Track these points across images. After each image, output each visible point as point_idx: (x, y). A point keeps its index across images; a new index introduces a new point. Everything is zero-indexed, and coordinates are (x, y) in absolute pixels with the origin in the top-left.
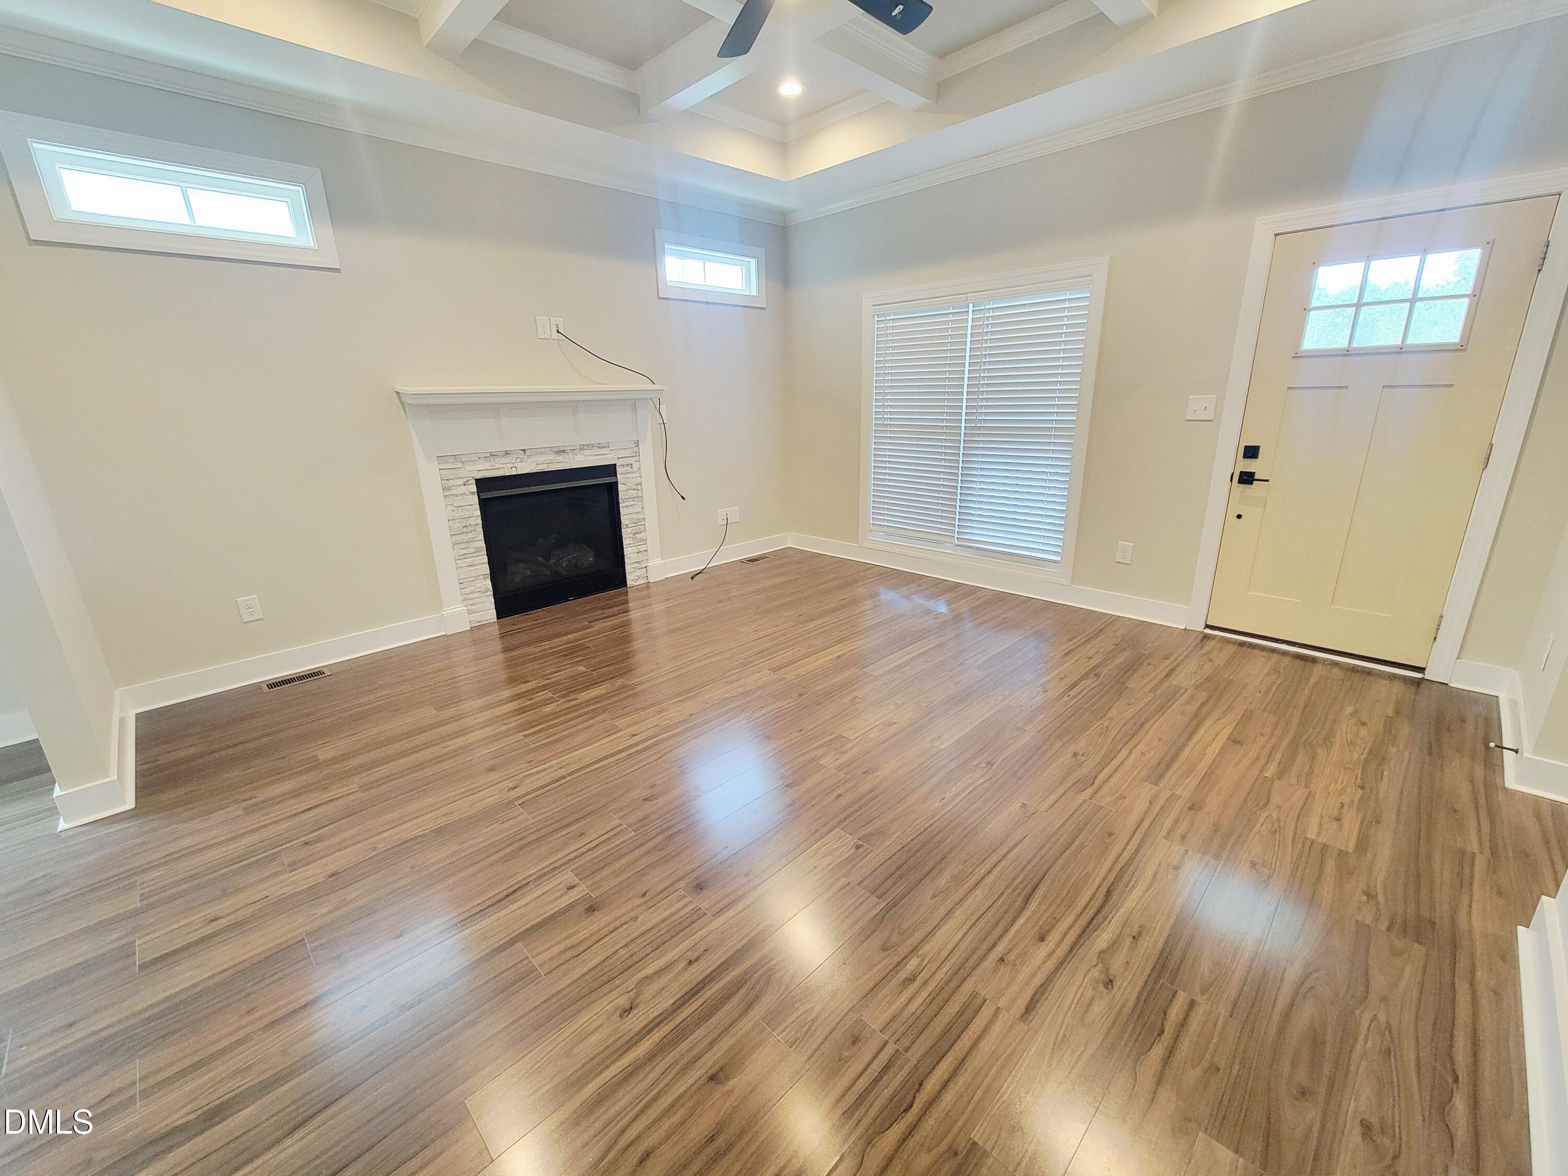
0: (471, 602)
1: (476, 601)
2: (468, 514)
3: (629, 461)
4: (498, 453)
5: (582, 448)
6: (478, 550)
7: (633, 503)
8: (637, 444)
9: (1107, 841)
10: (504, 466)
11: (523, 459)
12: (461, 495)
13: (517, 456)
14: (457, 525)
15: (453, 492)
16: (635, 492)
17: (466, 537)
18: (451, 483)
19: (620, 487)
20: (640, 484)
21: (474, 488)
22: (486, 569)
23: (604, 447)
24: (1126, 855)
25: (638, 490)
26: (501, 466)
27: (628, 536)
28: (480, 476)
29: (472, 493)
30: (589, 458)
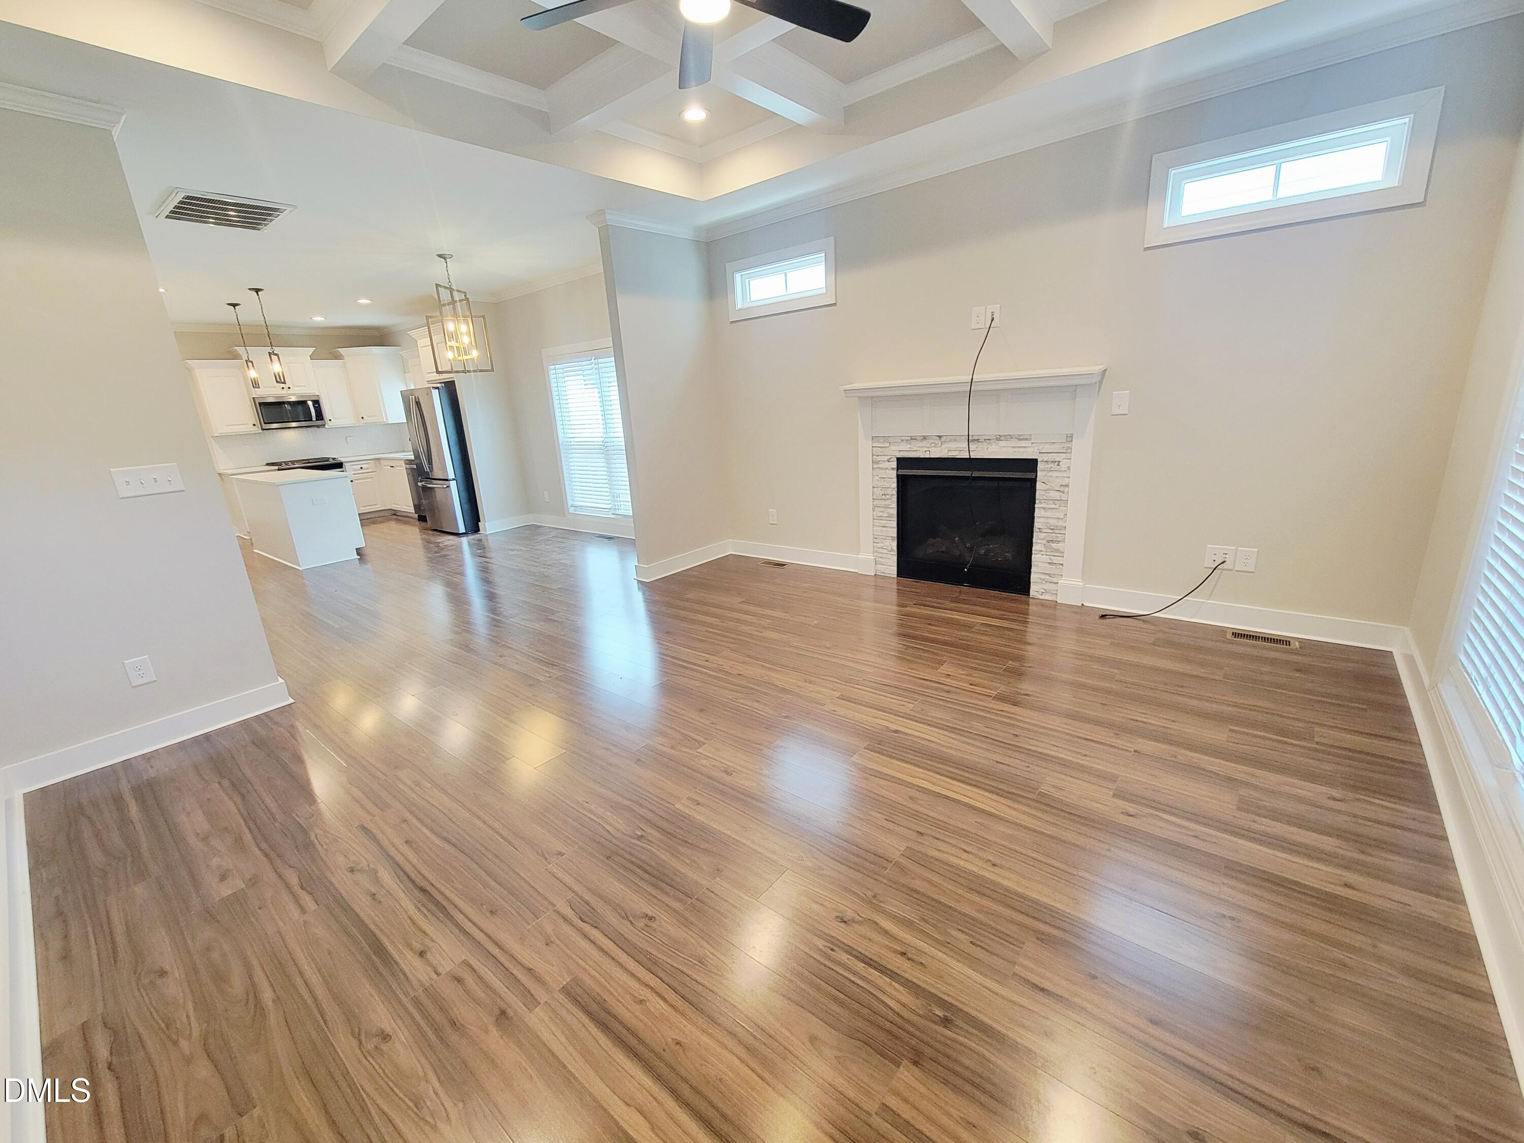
0: (880, 556)
1: (884, 555)
2: (887, 485)
3: (1056, 457)
4: (918, 438)
5: (999, 438)
6: (891, 515)
7: (1053, 506)
8: (1070, 439)
10: (920, 449)
11: (936, 444)
12: (885, 469)
13: (932, 441)
14: (878, 491)
15: (880, 466)
16: (1058, 494)
17: (883, 503)
18: (879, 458)
19: (1039, 486)
20: (1067, 486)
21: (894, 464)
22: (894, 532)
23: (1026, 439)
24: (459, 917)
25: (1063, 492)
26: (918, 449)
27: (1039, 541)
28: (900, 455)
29: (893, 469)
30: (1005, 449)
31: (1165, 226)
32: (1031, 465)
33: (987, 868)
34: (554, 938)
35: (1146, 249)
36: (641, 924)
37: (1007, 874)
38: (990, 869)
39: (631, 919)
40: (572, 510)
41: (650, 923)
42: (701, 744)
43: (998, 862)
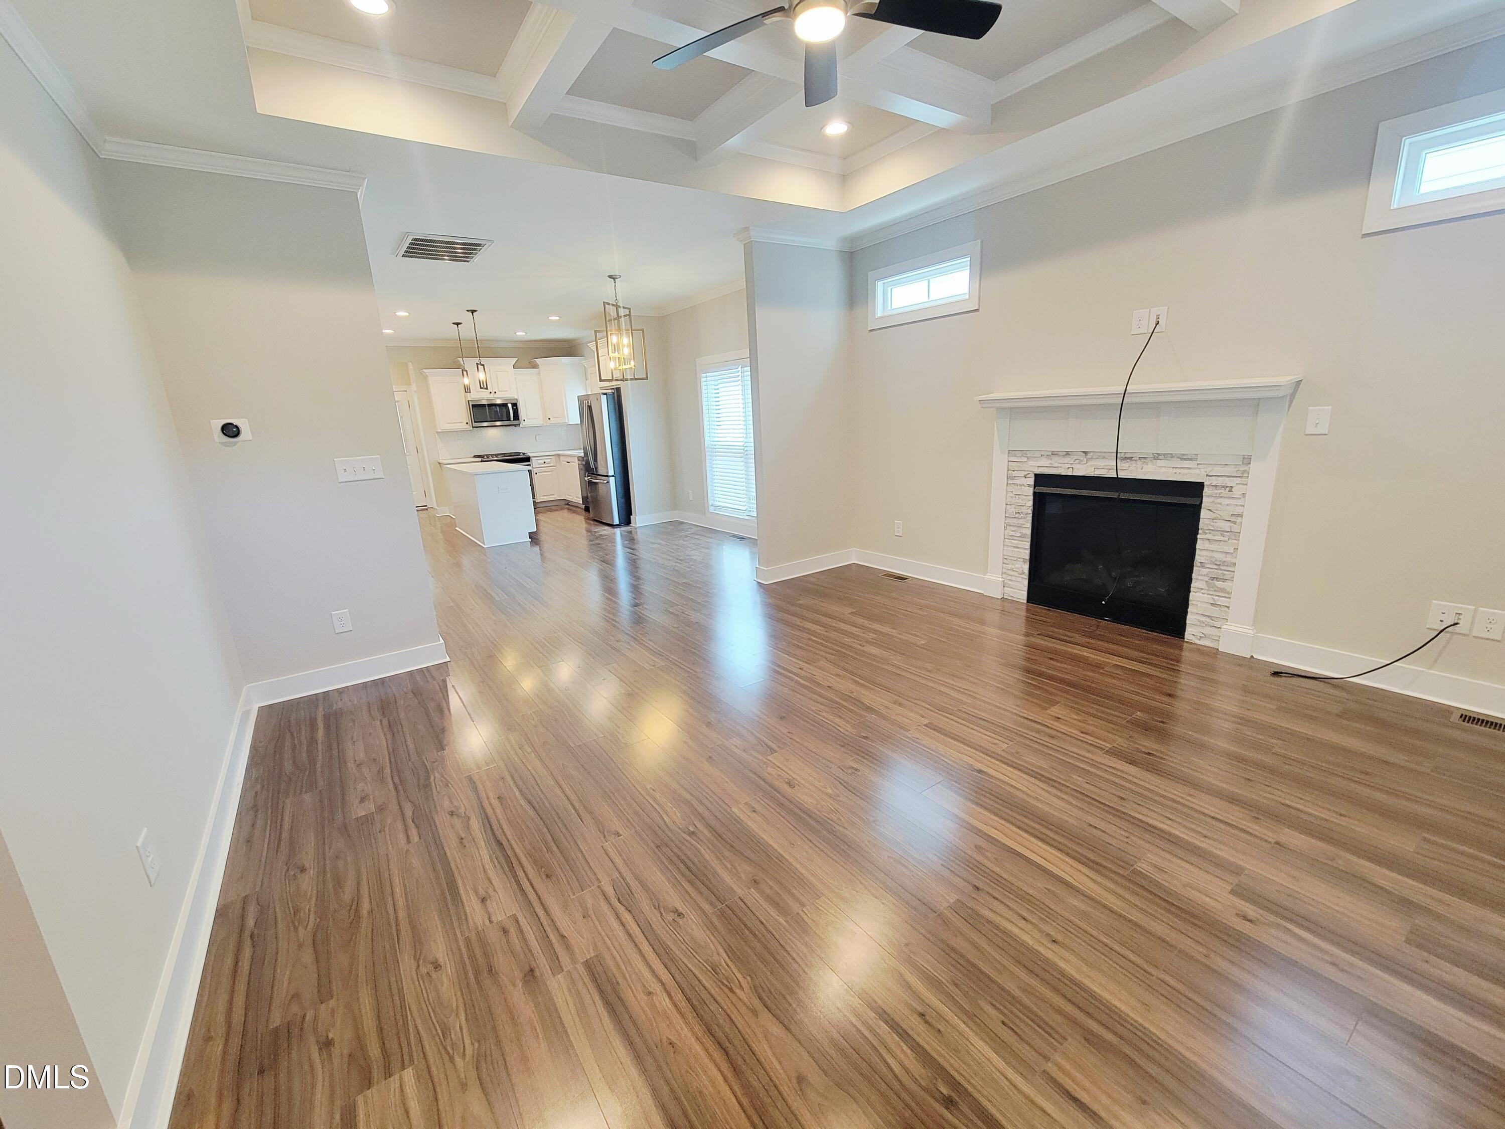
0: (1009, 578)
1: (1013, 578)
2: (1022, 503)
3: (1229, 482)
4: (1060, 453)
5: (1157, 457)
6: (1023, 536)
7: (1221, 538)
8: (1247, 460)
9: (543, 869)
10: (1062, 465)
11: (1082, 461)
12: (1021, 485)
13: (1076, 457)
14: (1012, 509)
15: (1014, 482)
16: (1229, 524)
17: (1016, 521)
18: (1015, 474)
19: (1204, 513)
20: (1241, 516)
21: (1031, 481)
22: (1026, 554)
23: (1191, 460)
24: (521, 874)
25: (1235, 523)
26: (1059, 465)
27: (1200, 578)
28: (1038, 471)
29: (1029, 486)
30: (1163, 470)
31: (1395, 205)
32: (1196, 489)
33: (1046, 943)
34: (591, 912)
35: (1365, 236)
36: (670, 917)
37: (1067, 955)
38: (1049, 945)
39: (662, 910)
40: (712, 509)
41: (678, 919)
42: (773, 751)
43: (1059, 938)
